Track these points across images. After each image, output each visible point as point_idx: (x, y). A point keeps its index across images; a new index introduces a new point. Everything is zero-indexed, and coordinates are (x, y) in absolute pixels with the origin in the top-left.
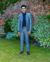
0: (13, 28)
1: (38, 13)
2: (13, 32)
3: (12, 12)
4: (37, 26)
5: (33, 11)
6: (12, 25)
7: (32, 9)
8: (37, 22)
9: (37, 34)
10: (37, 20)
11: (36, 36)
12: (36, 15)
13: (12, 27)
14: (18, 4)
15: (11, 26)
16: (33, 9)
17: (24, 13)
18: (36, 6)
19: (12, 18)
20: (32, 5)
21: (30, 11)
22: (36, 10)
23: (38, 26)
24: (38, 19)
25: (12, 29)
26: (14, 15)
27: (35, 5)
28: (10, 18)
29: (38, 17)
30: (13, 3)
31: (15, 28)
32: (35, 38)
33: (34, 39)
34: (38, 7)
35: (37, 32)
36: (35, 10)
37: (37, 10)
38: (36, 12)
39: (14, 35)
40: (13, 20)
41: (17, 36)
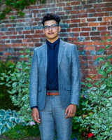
0: (17, 93)
1: (105, 44)
2: (17, 108)
3: (15, 37)
4: (103, 87)
5: (87, 34)
6: (14, 84)
7: (83, 29)
8: (102, 73)
9: (102, 115)
10: (103, 68)
11: (97, 125)
12: (97, 49)
13: (14, 92)
14: (37, 11)
15: (11, 89)
16: (89, 29)
17: (52, 42)
18: (100, 19)
19: (16, 59)
20: (86, 16)
21: (77, 35)
22: (98, 33)
23: (107, 88)
24: (106, 65)
25: (13, 98)
26: (22, 49)
27: (95, 15)
28: (8, 59)
29: (106, 59)
30: (17, 7)
31: (23, 94)
32: (94, 132)
33: (93, 136)
34: (105, 24)
35: (104, 109)
36: (96, 31)
37: (104, 34)
38: (99, 39)
39: (22, 119)
40: (19, 65)
41: (32, 123)
